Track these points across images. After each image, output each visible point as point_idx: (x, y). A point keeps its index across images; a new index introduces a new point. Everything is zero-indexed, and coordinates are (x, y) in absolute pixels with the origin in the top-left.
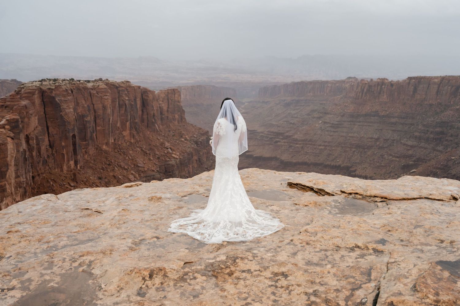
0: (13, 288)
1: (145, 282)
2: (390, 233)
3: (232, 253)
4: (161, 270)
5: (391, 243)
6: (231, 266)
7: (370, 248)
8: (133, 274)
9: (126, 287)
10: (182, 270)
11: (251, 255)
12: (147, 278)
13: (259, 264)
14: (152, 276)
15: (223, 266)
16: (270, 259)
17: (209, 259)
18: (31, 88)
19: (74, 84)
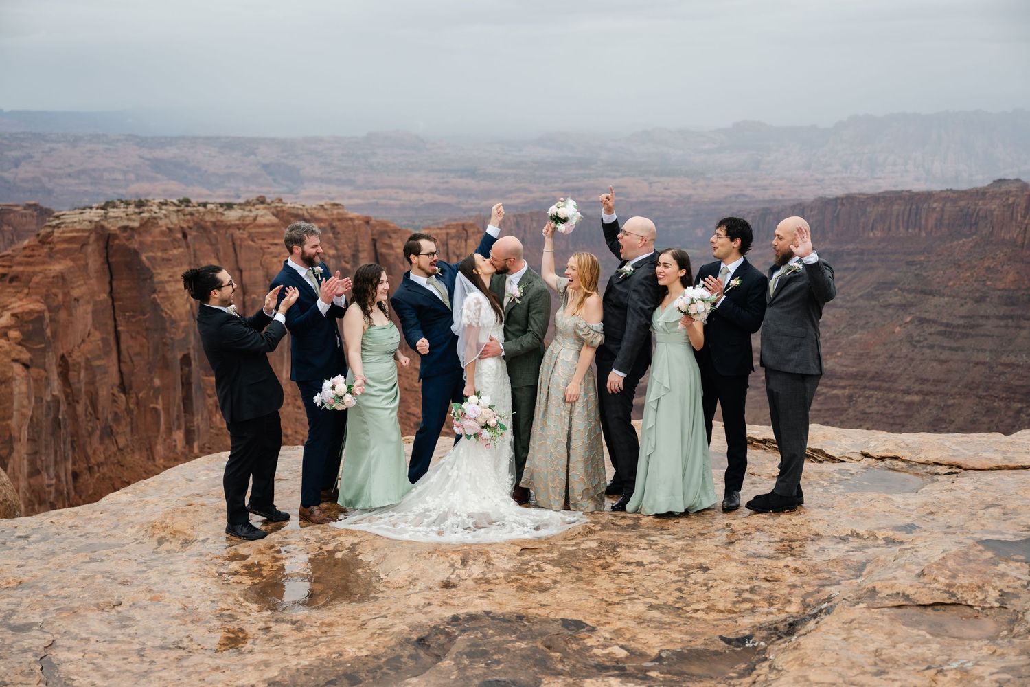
0: (236, 573)
1: (454, 570)
2: (931, 517)
3: (611, 539)
4: (481, 553)
5: (925, 531)
6: (606, 557)
7: (880, 537)
8: (433, 558)
9: (422, 577)
10: (519, 558)
11: (645, 541)
12: (459, 566)
13: (659, 554)
14: (467, 562)
15: (592, 556)
16: (680, 548)
17: (566, 545)
18: (78, 227)
19: (191, 214)
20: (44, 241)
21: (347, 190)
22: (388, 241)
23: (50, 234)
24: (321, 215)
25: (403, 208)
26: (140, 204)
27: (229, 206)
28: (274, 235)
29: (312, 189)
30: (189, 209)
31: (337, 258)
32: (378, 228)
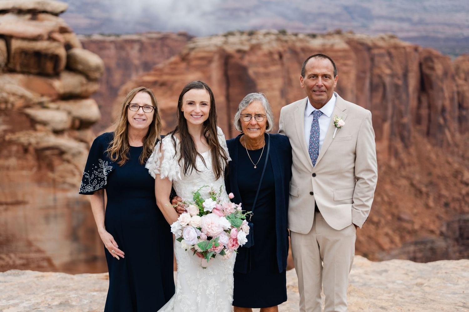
18: (207, 49)
19: (286, 41)
20: (184, 58)
21: (405, 25)
22: (430, 64)
23: (188, 54)
24: (381, 44)
25: (447, 39)
26: (251, 34)
27: (314, 36)
28: (346, 58)
29: (379, 24)
30: (285, 38)
31: (393, 76)
32: (425, 55)
